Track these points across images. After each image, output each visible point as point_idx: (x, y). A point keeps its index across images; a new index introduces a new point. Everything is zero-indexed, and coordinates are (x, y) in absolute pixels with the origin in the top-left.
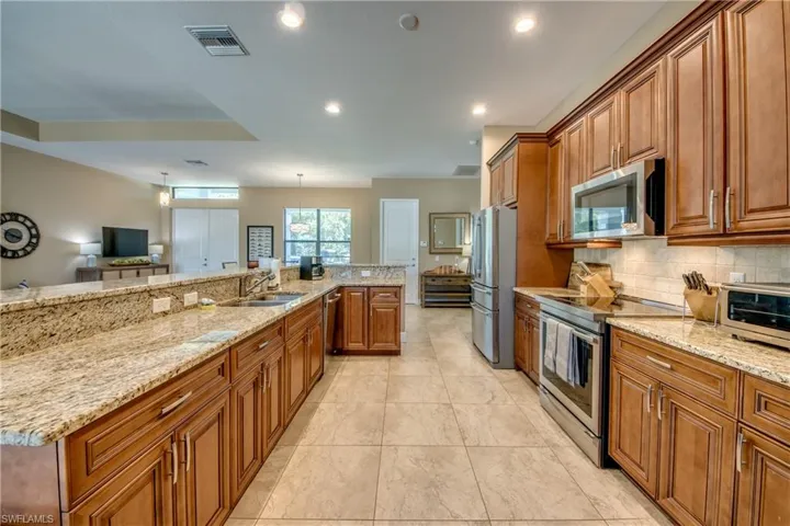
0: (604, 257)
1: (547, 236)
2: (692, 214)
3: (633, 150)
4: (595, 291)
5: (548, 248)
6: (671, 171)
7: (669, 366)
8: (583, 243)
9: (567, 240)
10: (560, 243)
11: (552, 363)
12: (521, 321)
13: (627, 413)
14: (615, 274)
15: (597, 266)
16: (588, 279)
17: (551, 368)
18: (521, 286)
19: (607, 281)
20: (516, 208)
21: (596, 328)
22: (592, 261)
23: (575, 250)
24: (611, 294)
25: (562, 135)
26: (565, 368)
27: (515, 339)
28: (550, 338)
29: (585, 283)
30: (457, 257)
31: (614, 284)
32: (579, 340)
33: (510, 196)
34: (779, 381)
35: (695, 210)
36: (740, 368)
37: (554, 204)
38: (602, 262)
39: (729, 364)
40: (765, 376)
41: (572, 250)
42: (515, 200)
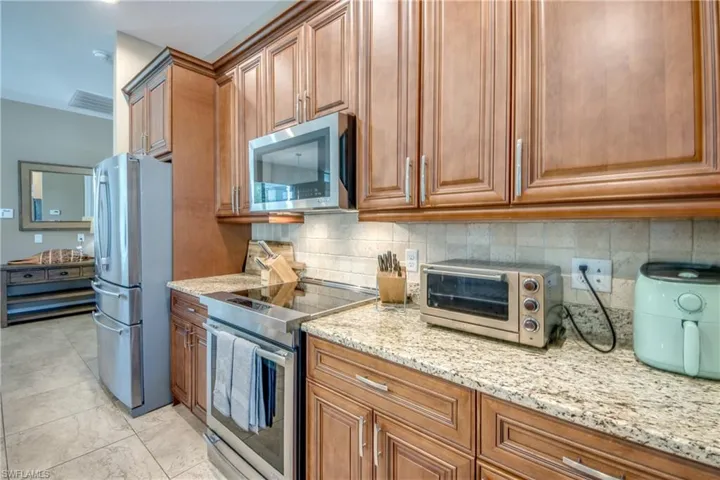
0: (285, 233)
1: (218, 206)
2: (386, 185)
3: (321, 103)
4: (279, 277)
5: (219, 222)
6: (362, 131)
7: (385, 388)
8: (264, 216)
9: (245, 212)
10: (235, 216)
11: (225, 402)
12: (179, 332)
13: (330, 456)
14: (297, 253)
15: (278, 244)
16: (269, 262)
17: (224, 411)
18: (179, 279)
19: (289, 263)
20: (170, 161)
21: (290, 340)
22: (272, 239)
23: (253, 225)
24: (294, 278)
25: (234, 72)
26: (245, 407)
27: (170, 357)
28: (223, 362)
29: (267, 268)
30: (81, 236)
31: (296, 266)
32: (265, 361)
33: (161, 141)
34: (534, 407)
35: (389, 180)
36: (482, 389)
37: (225, 162)
38: (283, 240)
39: (467, 384)
40: (515, 400)
41: (249, 224)
42: (168, 149)
